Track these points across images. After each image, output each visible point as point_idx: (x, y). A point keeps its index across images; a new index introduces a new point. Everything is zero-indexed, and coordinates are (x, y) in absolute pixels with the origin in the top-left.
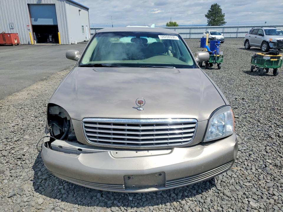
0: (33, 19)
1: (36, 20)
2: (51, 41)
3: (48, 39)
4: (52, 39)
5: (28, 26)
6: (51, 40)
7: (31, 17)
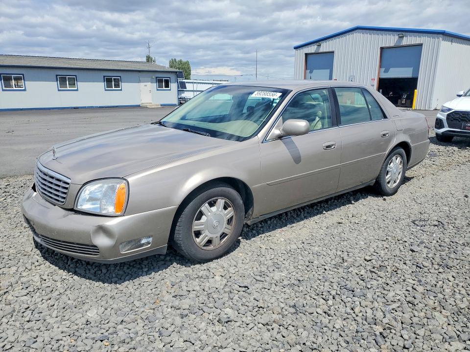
0: (383, 69)
1: (387, 71)
2: (403, 104)
3: (399, 100)
4: (406, 101)
5: (373, 79)
6: (404, 102)
7: (380, 67)
